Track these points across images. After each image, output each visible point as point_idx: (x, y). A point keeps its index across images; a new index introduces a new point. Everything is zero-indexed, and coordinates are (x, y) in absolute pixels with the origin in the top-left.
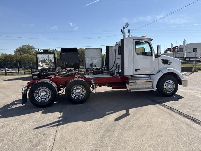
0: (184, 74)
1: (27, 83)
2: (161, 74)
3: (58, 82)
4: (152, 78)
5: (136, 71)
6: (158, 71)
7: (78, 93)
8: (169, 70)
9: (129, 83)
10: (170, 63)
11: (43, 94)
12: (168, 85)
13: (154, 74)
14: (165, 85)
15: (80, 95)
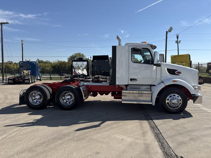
0: (197, 87)
3: (54, 87)
4: (152, 90)
5: (132, 81)
6: (161, 82)
7: (68, 99)
8: (173, 81)
9: (122, 94)
10: (180, 73)
11: (37, 97)
12: (171, 99)
13: (154, 85)
14: (168, 99)
15: (71, 102)
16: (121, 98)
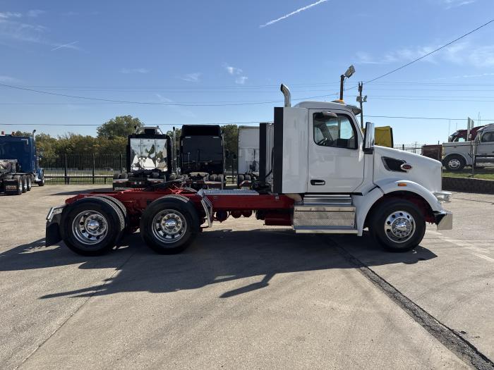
0: (443, 197)
1: (67, 201)
2: (378, 195)
3: (131, 201)
4: (355, 203)
5: (314, 184)
6: (373, 186)
7: (171, 228)
8: (399, 185)
9: (295, 213)
10: (409, 167)
11: (93, 225)
12: (395, 223)
13: (360, 194)
14: (389, 223)
15: (176, 234)
16: (290, 223)
